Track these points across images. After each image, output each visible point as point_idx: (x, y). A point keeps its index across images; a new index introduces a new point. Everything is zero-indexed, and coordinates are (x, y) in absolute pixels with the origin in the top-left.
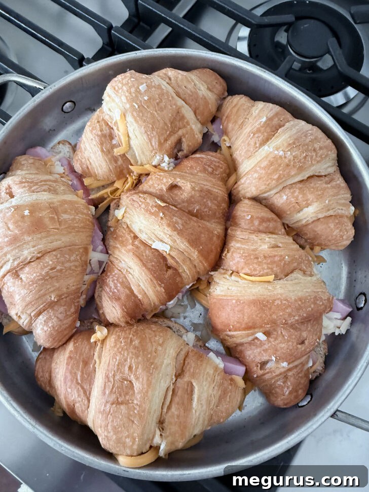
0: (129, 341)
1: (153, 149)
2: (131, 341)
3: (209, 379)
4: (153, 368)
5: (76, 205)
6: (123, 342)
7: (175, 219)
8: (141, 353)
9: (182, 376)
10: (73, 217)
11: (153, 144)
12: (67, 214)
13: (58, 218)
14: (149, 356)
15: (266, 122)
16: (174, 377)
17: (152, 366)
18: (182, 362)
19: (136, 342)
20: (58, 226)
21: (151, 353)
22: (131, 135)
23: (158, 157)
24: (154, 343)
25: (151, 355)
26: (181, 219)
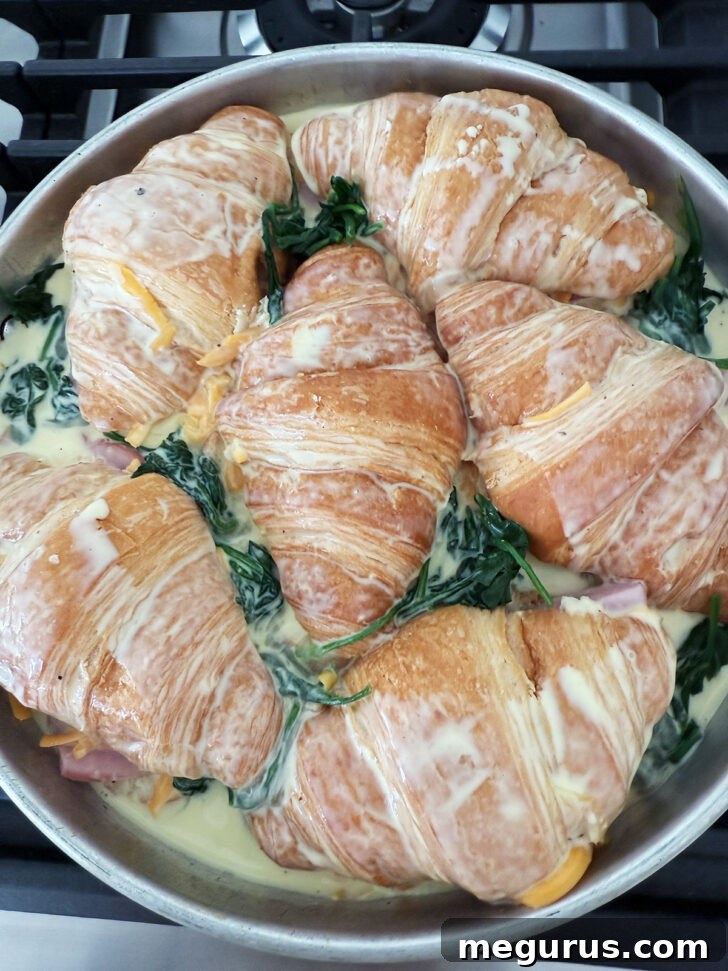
0: (402, 668)
1: (222, 301)
2: (408, 668)
3: (593, 645)
4: (482, 687)
5: (143, 487)
6: (392, 679)
7: (344, 390)
8: (440, 675)
9: (541, 671)
10: (149, 511)
11: (216, 292)
12: (137, 512)
13: (125, 530)
14: (459, 671)
15: (394, 129)
16: (529, 682)
17: (478, 685)
18: (523, 646)
19: (419, 662)
20: (135, 544)
21: (458, 664)
22: (163, 299)
23: (239, 312)
24: (451, 645)
25: (462, 669)
26: (355, 384)
